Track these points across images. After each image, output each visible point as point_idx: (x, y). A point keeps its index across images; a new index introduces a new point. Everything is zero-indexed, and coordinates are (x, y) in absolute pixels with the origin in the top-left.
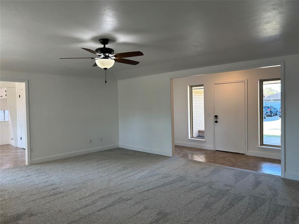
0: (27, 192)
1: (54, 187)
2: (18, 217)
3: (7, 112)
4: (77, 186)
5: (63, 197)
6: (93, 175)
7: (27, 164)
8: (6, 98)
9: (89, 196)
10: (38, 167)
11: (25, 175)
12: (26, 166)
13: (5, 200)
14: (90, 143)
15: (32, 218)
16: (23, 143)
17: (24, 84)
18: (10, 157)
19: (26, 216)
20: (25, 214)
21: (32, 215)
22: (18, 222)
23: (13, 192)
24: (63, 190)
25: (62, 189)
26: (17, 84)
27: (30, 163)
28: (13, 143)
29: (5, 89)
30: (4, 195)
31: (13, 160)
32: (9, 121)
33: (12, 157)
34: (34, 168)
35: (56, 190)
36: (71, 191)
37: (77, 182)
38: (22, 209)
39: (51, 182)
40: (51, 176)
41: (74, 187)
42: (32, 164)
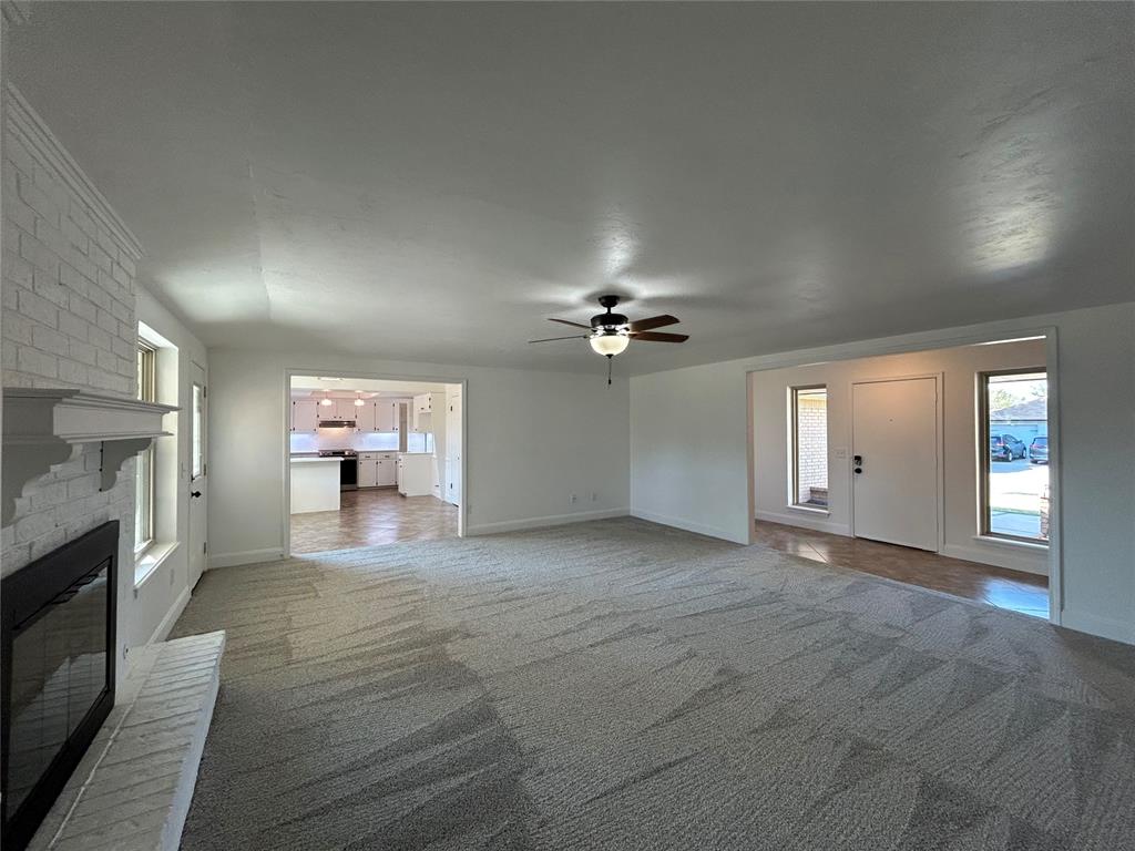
0: (460, 589)
1: (506, 585)
2: (445, 636)
3: (430, 436)
4: (549, 589)
5: (522, 608)
6: (578, 568)
7: (460, 535)
8: (430, 411)
9: (572, 611)
10: (479, 542)
11: (459, 556)
12: (459, 538)
13: (423, 599)
14: (573, 502)
15: (469, 641)
16: (454, 496)
17: (460, 386)
18: (432, 518)
19: (457, 635)
20: (455, 631)
21: (467, 636)
22: (443, 645)
23: (436, 586)
24: (522, 593)
25: (520, 592)
26: (448, 386)
27: (465, 534)
28: (437, 493)
29: (429, 395)
30: (421, 589)
32: (432, 454)
33: (435, 519)
34: (472, 543)
35: (509, 592)
36: (537, 598)
37: (548, 579)
38: (452, 622)
39: (502, 575)
40: (501, 562)
41: (542, 590)
42: (468, 536)
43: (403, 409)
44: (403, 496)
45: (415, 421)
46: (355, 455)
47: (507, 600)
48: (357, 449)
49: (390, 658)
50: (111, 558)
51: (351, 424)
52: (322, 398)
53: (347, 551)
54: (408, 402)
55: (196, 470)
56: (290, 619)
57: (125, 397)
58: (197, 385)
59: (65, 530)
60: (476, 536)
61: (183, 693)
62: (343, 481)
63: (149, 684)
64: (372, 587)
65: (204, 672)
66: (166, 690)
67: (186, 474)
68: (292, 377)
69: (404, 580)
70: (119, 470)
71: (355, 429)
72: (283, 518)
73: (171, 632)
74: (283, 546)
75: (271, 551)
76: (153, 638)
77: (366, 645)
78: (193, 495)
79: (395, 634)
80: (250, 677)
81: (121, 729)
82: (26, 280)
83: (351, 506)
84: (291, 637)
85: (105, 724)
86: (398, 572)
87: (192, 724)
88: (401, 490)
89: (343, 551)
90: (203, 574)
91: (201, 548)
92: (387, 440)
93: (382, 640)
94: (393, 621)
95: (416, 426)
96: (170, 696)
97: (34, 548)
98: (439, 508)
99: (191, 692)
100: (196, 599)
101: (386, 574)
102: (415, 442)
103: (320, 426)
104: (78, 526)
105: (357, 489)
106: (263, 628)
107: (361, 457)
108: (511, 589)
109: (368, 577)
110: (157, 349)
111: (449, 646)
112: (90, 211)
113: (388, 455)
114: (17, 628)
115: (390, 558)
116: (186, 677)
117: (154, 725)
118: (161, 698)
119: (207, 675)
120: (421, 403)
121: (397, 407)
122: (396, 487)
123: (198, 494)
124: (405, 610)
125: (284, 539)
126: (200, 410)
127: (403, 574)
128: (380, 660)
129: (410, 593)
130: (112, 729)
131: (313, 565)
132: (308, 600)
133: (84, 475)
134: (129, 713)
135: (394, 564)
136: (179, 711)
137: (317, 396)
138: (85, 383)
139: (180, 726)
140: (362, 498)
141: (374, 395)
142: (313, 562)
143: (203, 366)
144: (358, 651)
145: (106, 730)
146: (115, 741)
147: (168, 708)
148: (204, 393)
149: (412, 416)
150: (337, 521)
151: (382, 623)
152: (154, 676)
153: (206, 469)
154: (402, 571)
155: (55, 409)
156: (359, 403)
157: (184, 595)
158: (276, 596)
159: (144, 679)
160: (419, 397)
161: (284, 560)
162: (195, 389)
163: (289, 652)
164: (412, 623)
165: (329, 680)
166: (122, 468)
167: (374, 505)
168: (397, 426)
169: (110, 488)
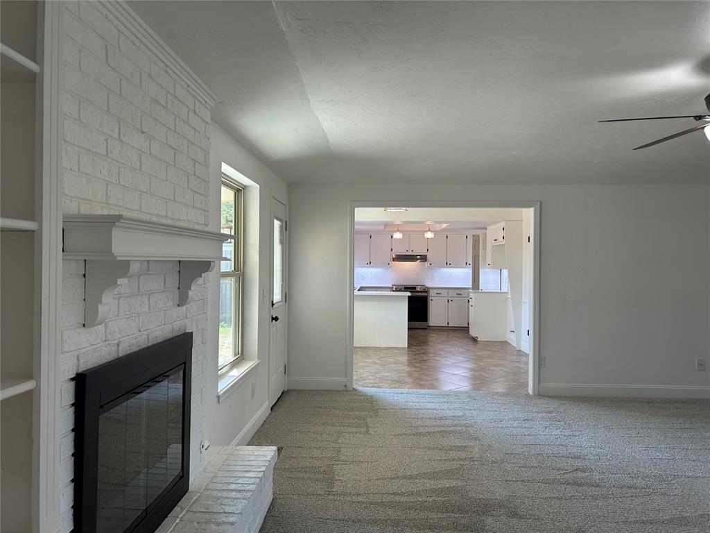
0: (517, 456)
1: (579, 464)
2: (486, 508)
3: (505, 272)
4: (639, 482)
5: (595, 498)
6: (694, 464)
7: (530, 391)
8: (503, 243)
9: (671, 521)
10: (553, 405)
11: (522, 416)
12: (527, 395)
13: (471, 459)
14: (698, 370)
15: (515, 521)
16: (526, 344)
18: (502, 368)
19: (503, 510)
20: (501, 505)
21: (514, 514)
22: (483, 518)
23: (490, 446)
24: (599, 479)
25: (597, 477)
27: (536, 393)
28: (512, 339)
29: (503, 224)
30: (472, 447)
31: (507, 378)
32: (507, 293)
33: (506, 370)
34: (544, 404)
35: (580, 474)
36: (619, 491)
37: (642, 470)
38: (500, 493)
39: (575, 450)
40: (577, 433)
41: (630, 482)
42: (541, 394)
43: (476, 240)
44: (474, 340)
45: (488, 254)
46: (426, 290)
47: (576, 484)
48: (429, 285)
49: (423, 515)
50: (185, 363)
51: (424, 258)
52: (395, 232)
53: (406, 390)
54: (479, 232)
55: (277, 297)
56: (339, 451)
57: (199, 228)
58: (278, 219)
59: (148, 335)
60: (548, 397)
61: (233, 494)
62: (411, 318)
63: (215, 480)
64: (422, 434)
65: (252, 481)
66: (224, 488)
67: (267, 300)
68: (356, 209)
69: (455, 432)
70: (190, 289)
71: (427, 264)
72: (347, 350)
73: (251, 440)
74: (346, 377)
75: (336, 381)
76: (236, 440)
77: (402, 494)
78: (273, 319)
79: (432, 491)
80: (296, 497)
81: (188, 511)
82: (112, 130)
83: (418, 345)
84: (337, 469)
85: (179, 504)
86: (451, 422)
87: (232, 524)
88: (473, 333)
89: (401, 390)
90: (283, 393)
91: (282, 369)
92: (458, 276)
93: (419, 494)
94: (434, 475)
95: (489, 260)
96: (225, 494)
97: (120, 346)
98: (513, 358)
99: (239, 495)
100: (273, 414)
101: (438, 423)
102: (489, 280)
103: (394, 260)
104: (158, 333)
105: (428, 328)
106: (317, 453)
107: (432, 293)
108: (584, 471)
109: (419, 423)
110: (245, 187)
111: (489, 520)
112: (168, 70)
113: (460, 292)
114: (101, 407)
115: (446, 406)
116: (240, 481)
117: (207, 516)
118: (219, 494)
119: (253, 484)
120: (494, 233)
121: (470, 240)
122: (466, 329)
123: (276, 319)
124: (447, 466)
125: (347, 371)
126: (282, 242)
127: (456, 425)
128: (412, 514)
129: (458, 448)
130: (182, 509)
131: (370, 399)
132: (358, 435)
133: (163, 292)
134: (195, 500)
135: (449, 413)
136: (227, 509)
137: (389, 227)
138: (164, 214)
139: (224, 523)
140: (433, 337)
141: (444, 226)
142: (371, 397)
143: (284, 203)
144: (391, 498)
145: (179, 509)
146: (181, 520)
147: (221, 504)
148: (285, 228)
149: (485, 249)
150: (404, 358)
151: (423, 476)
152: (221, 474)
153: (286, 296)
154: (456, 422)
155: (113, 231)
156: (429, 235)
157: (263, 410)
158: (333, 425)
159: (213, 474)
160: (492, 227)
161: (347, 391)
162: (277, 223)
163: (331, 484)
164: (453, 483)
165: (359, 521)
166: (192, 288)
167: (442, 347)
168: (470, 261)
169: (185, 304)
